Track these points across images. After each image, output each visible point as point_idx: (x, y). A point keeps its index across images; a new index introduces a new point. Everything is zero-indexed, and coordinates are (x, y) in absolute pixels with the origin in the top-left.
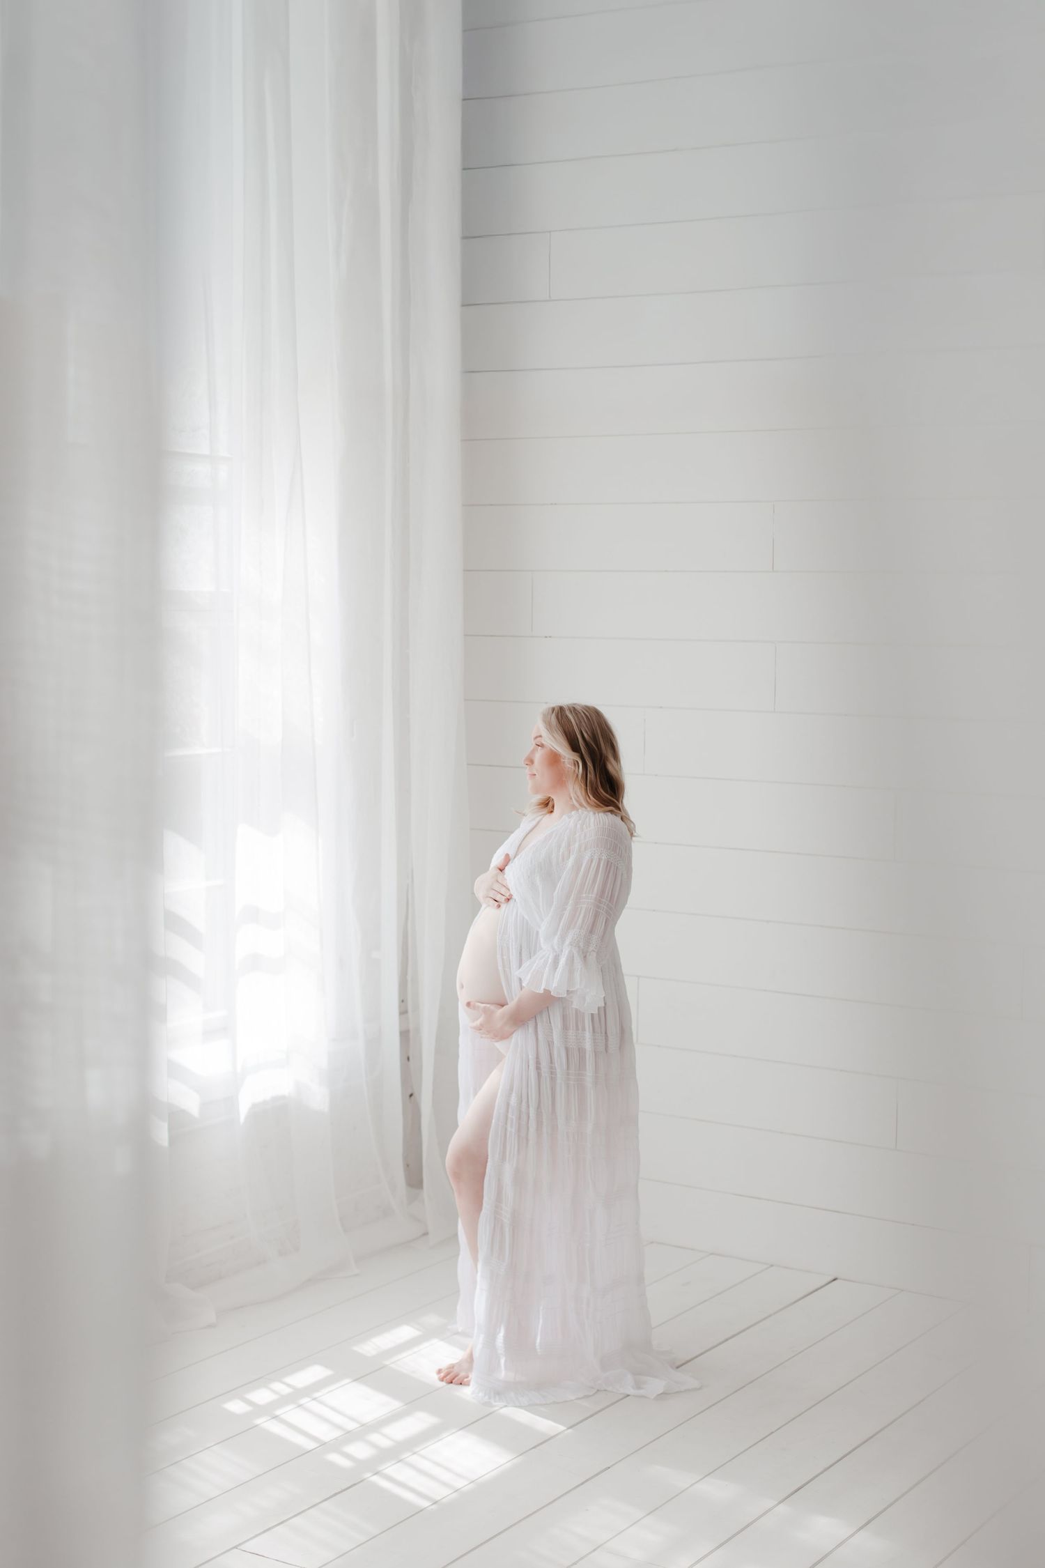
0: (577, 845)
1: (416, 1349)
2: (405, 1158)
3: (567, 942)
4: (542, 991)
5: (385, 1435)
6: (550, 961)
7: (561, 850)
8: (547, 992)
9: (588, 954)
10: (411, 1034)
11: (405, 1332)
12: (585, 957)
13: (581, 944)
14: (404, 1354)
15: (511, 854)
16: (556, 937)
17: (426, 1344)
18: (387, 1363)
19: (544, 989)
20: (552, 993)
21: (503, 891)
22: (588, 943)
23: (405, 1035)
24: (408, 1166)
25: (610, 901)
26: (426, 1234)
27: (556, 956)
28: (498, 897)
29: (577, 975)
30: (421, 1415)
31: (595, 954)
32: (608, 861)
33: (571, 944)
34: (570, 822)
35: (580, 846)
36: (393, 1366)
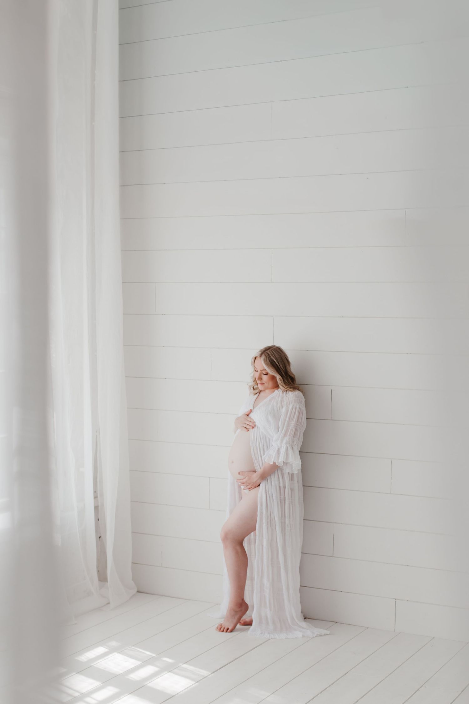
0: (285, 402)
1: (106, 658)
2: (98, 567)
3: (284, 442)
4: (272, 463)
5: (93, 698)
6: (276, 450)
7: (278, 405)
8: (274, 463)
9: (294, 446)
10: (99, 508)
11: (101, 650)
12: (292, 448)
13: (291, 443)
14: (101, 660)
15: (252, 409)
16: (279, 440)
17: (111, 655)
18: (92, 664)
19: (274, 462)
20: (277, 464)
21: (251, 424)
22: (293, 442)
23: (96, 508)
24: (99, 571)
25: (301, 424)
26: (109, 603)
27: (279, 448)
28: (248, 427)
29: (290, 456)
30: (110, 688)
31: (296, 446)
32: (299, 408)
33: (286, 443)
34: (280, 393)
35: (287, 403)
36: (95, 666)
